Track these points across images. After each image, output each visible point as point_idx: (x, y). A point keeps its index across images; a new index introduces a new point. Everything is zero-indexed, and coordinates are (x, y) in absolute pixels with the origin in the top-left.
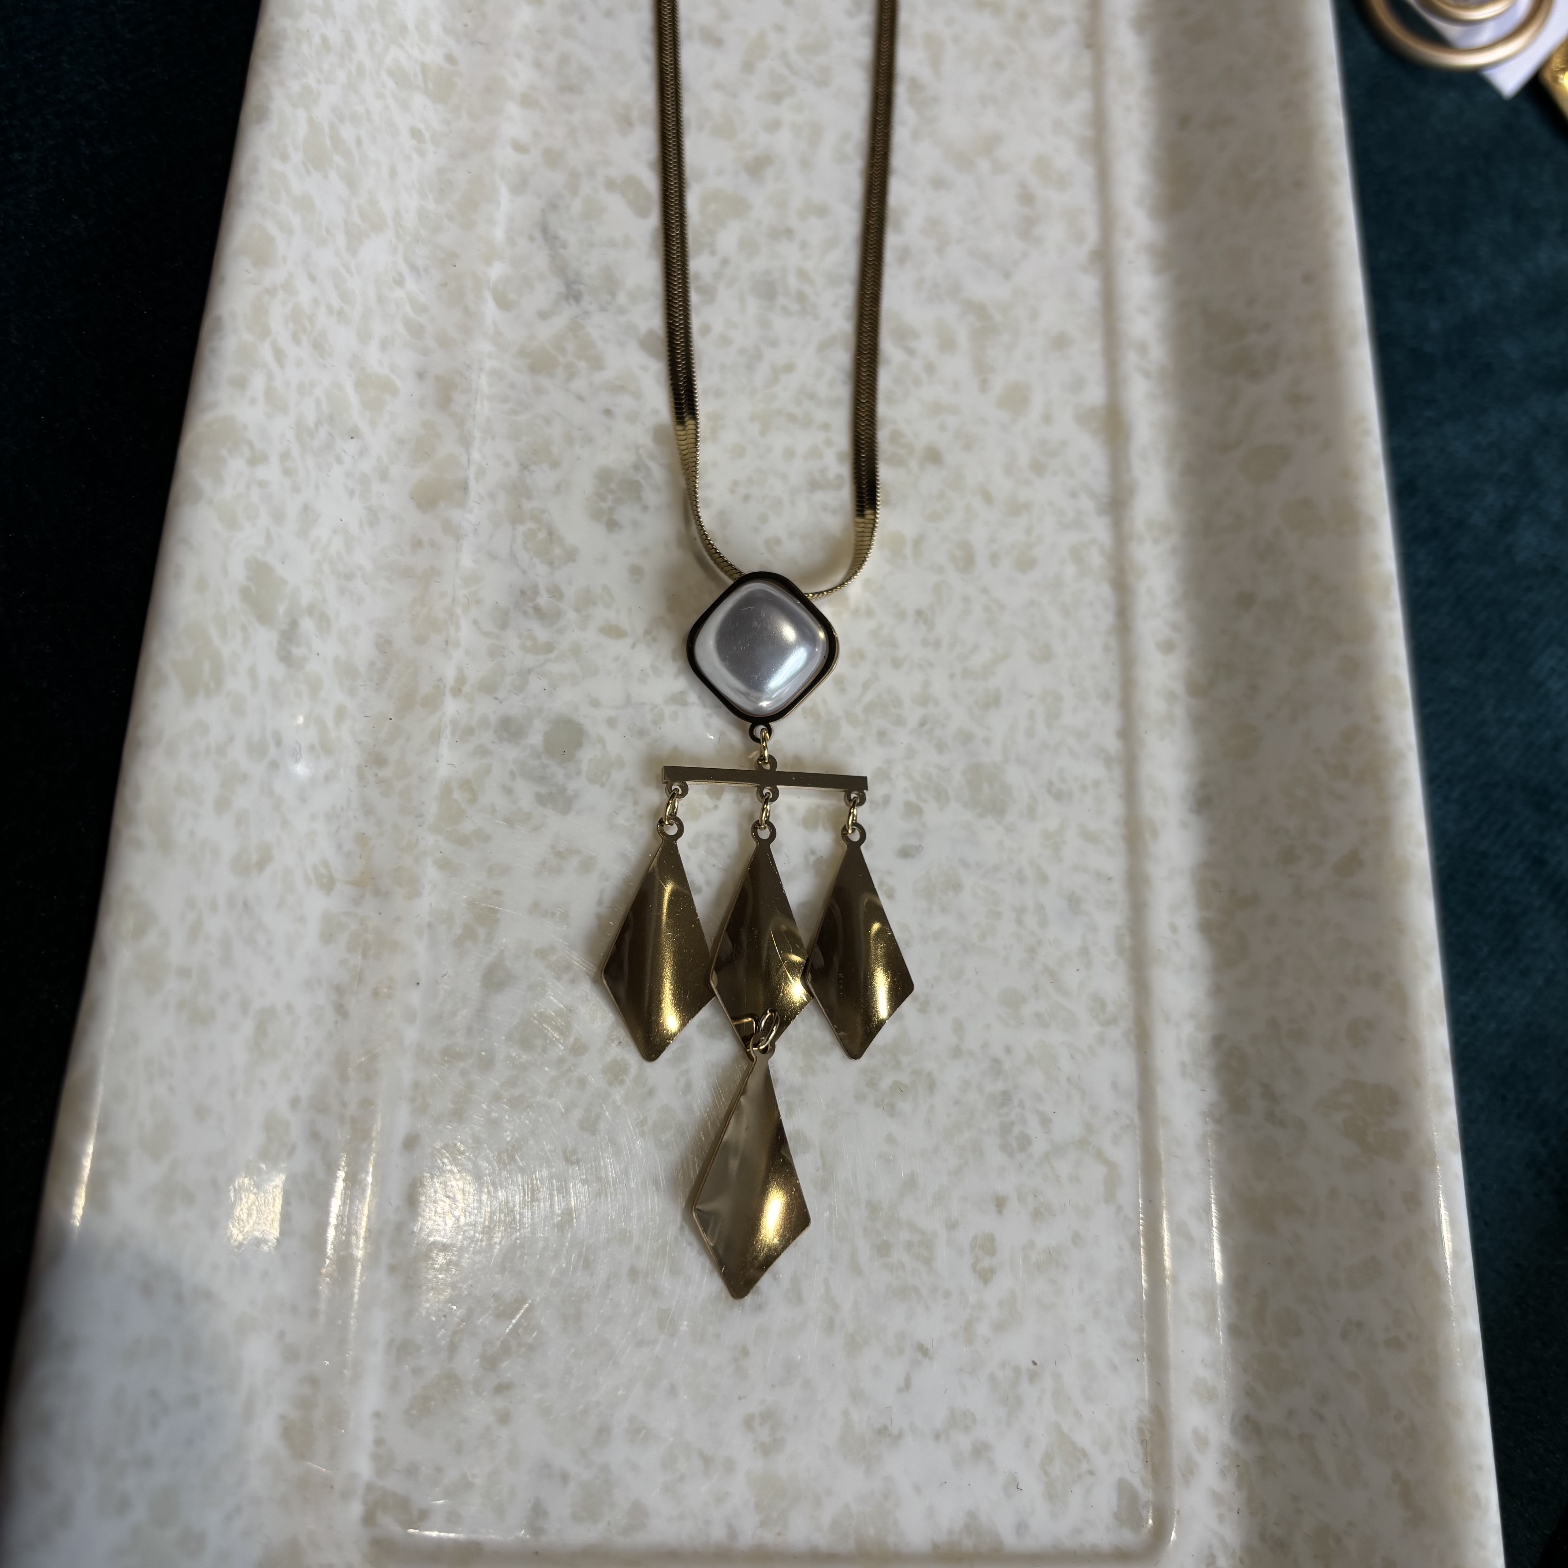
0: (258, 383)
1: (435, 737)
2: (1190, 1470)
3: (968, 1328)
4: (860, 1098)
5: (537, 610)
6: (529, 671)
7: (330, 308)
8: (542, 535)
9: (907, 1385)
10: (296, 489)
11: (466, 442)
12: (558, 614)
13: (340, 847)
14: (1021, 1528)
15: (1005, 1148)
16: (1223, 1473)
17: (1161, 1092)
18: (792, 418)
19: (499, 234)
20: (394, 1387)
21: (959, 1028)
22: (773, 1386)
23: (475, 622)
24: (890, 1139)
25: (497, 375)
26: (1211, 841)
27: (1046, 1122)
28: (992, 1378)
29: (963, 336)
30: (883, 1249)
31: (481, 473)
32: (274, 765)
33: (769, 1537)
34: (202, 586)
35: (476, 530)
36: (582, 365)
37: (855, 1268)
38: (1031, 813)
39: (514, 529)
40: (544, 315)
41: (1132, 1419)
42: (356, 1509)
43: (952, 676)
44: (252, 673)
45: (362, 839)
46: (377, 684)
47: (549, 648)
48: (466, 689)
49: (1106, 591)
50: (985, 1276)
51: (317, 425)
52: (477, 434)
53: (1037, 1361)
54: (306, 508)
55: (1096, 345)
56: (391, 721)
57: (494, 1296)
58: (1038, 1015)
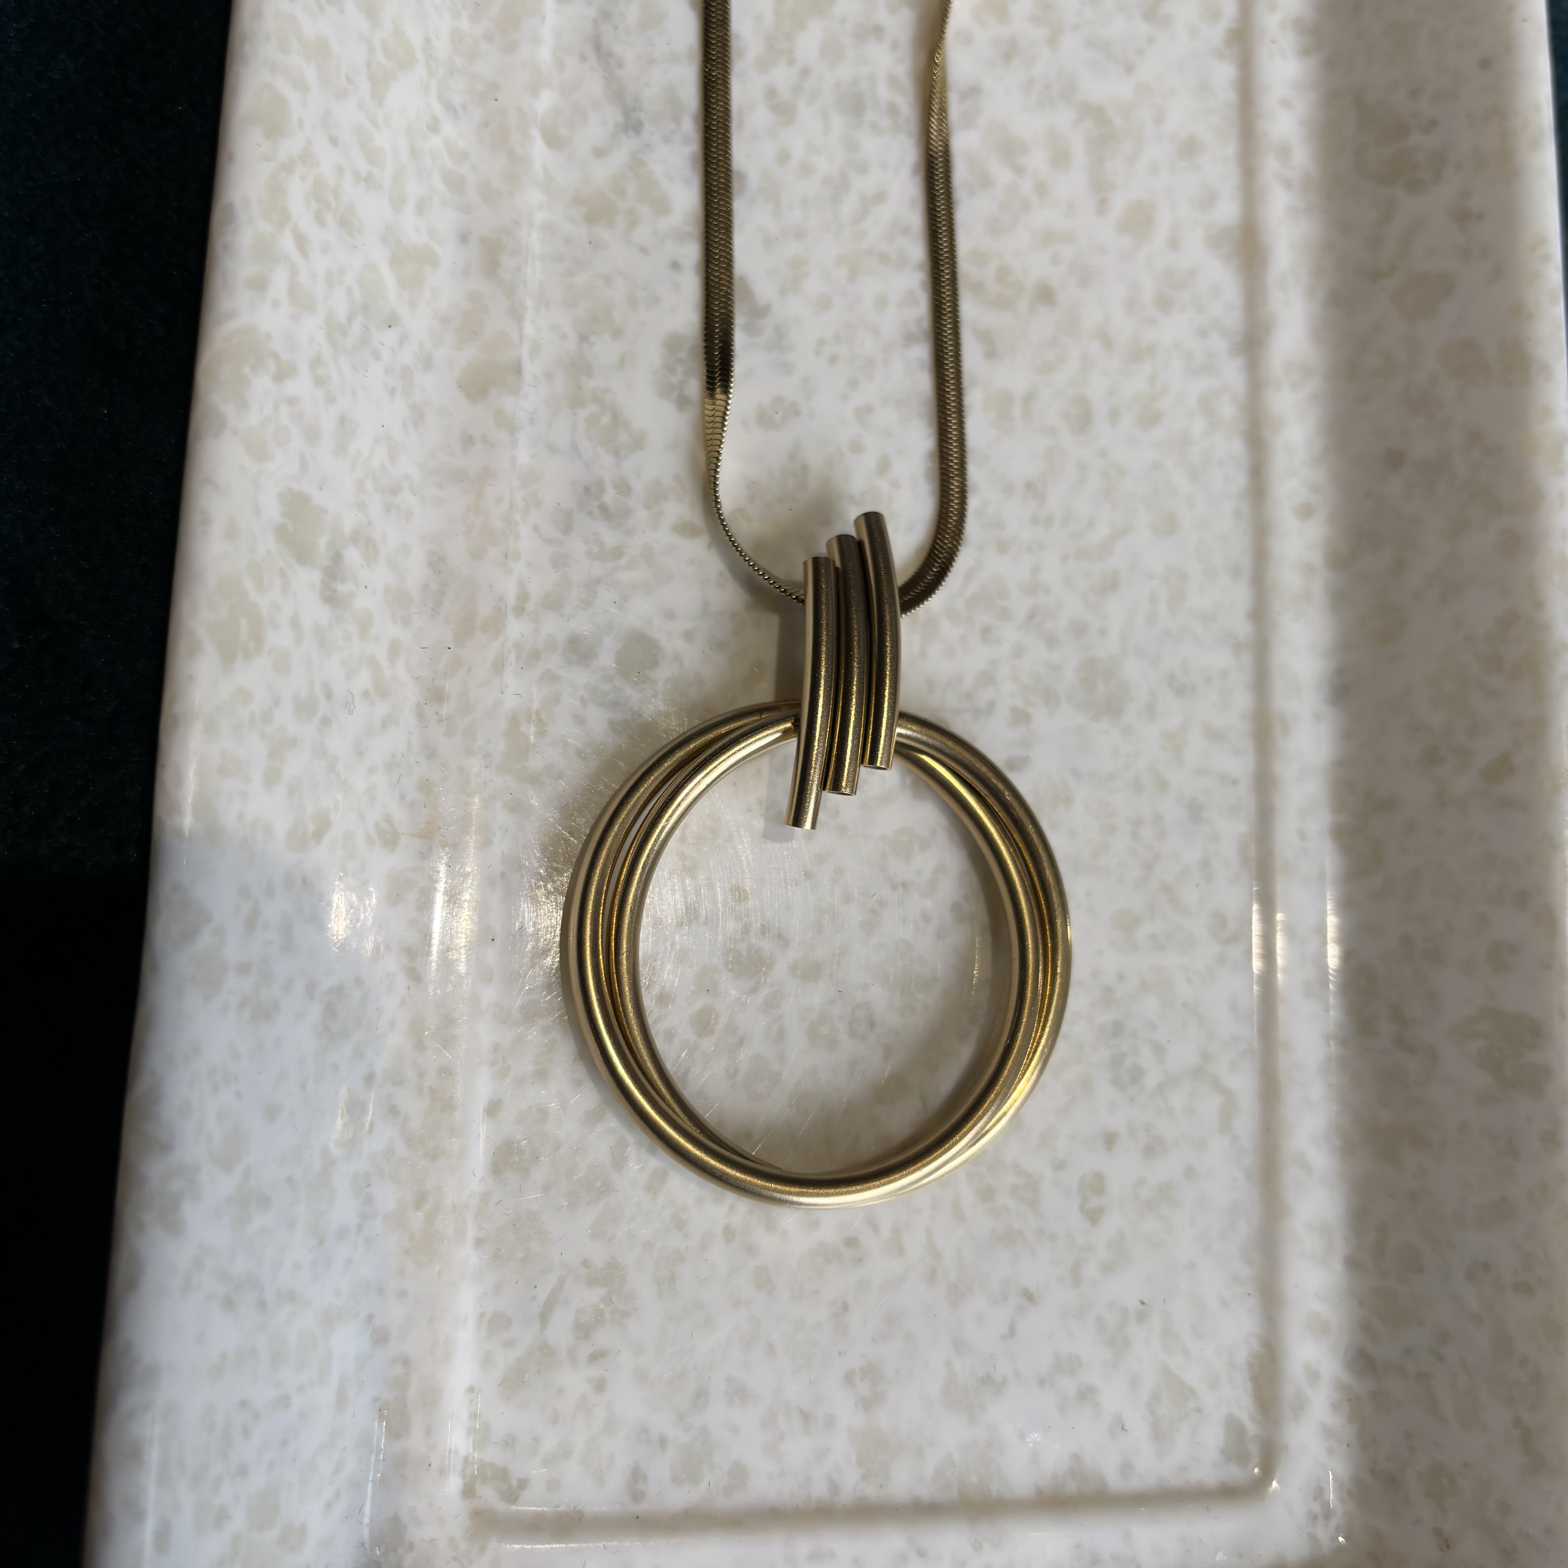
0: (279, 280)
1: (499, 666)
2: (1301, 1405)
3: (1076, 1270)
5: (603, 508)
6: (598, 582)
7: (356, 175)
8: (606, 420)
9: (1012, 1331)
10: (331, 399)
11: (516, 314)
12: (627, 513)
13: (402, 797)
14: (1126, 1468)
15: (1116, 1082)
16: (1335, 1407)
17: (1282, 1012)
18: (884, 258)
19: (545, 54)
20: (487, 1361)
22: (873, 1340)
23: (536, 528)
25: (549, 230)
27: (1159, 1051)
28: (1099, 1320)
29: (1078, 147)
30: (987, 1194)
31: (536, 350)
32: (326, 722)
33: (871, 1491)
34: (232, 532)
36: (645, 210)
37: (959, 1215)
38: (1151, 712)
39: (575, 414)
40: (600, 153)
41: (1242, 1355)
42: (454, 1484)
43: (1065, 558)
44: (295, 622)
45: (425, 786)
46: (433, 610)
47: (618, 553)
48: (530, 606)
49: (1237, 447)
50: (1094, 1216)
51: (350, 318)
52: (530, 303)
53: (1145, 1301)
54: (343, 420)
55: (1231, 149)
56: (449, 650)
57: (586, 1263)
58: (1153, 938)
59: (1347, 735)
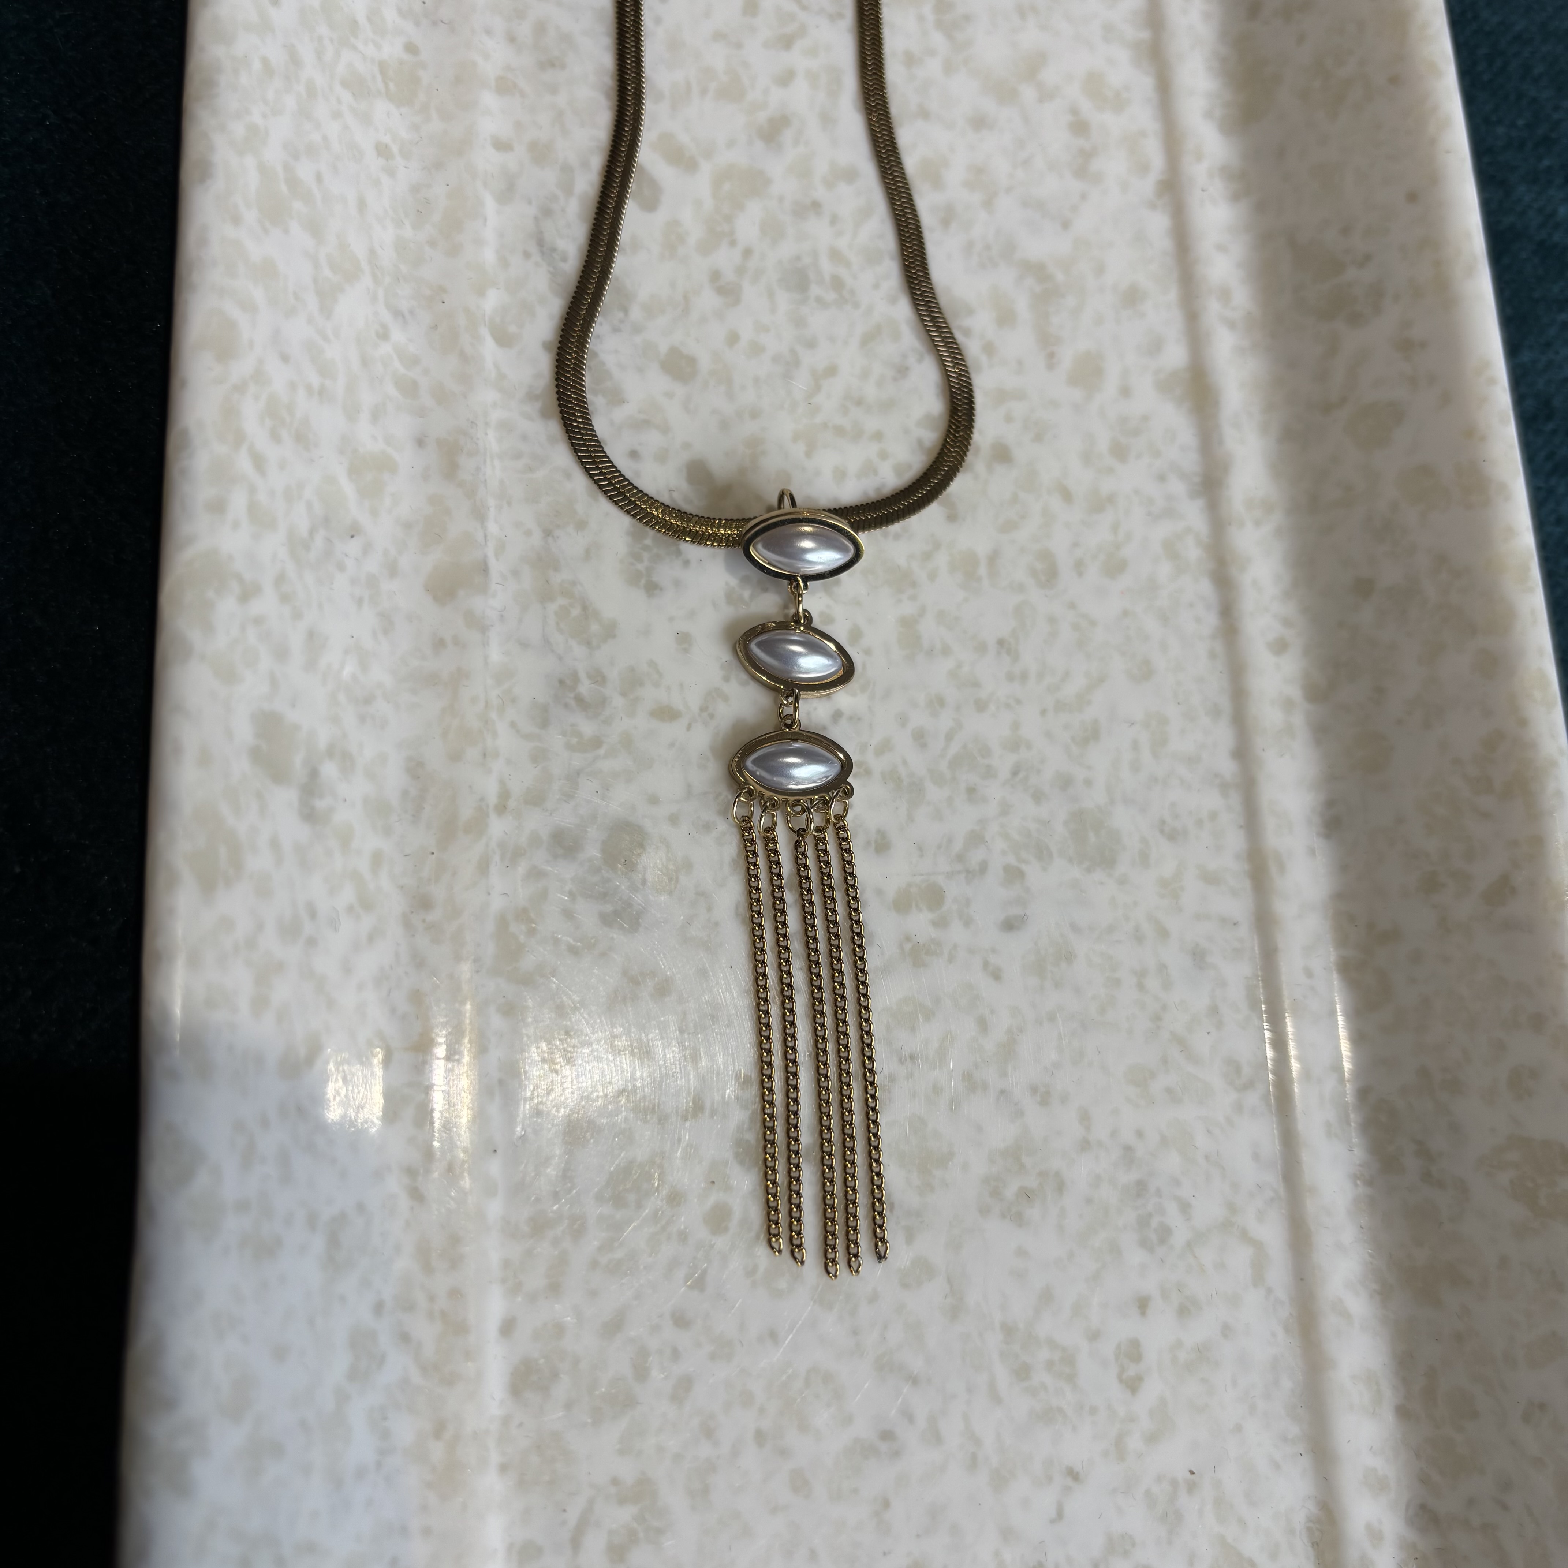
0: (238, 502)
1: (483, 868)
3: (1119, 1444)
4: (984, 1211)
5: (580, 700)
6: (579, 773)
7: (309, 389)
8: (576, 612)
9: (1060, 1515)
10: (297, 615)
11: (479, 514)
12: (603, 701)
13: (393, 1011)
15: (1143, 1243)
17: (1305, 1157)
18: (840, 431)
19: (489, 256)
21: (1085, 1117)
22: (918, 1535)
23: (513, 725)
24: (1021, 1252)
25: (505, 427)
27: (1185, 1208)
28: (1148, 1493)
29: (1022, 305)
30: (1022, 1373)
31: (501, 548)
32: (312, 942)
34: (205, 759)
35: (502, 616)
36: (599, 400)
37: (996, 1398)
38: (1144, 859)
39: (545, 608)
40: (550, 347)
41: (1300, 1519)
43: (1043, 712)
44: (275, 844)
45: (416, 997)
46: (413, 816)
47: (597, 742)
48: (512, 804)
49: (1206, 587)
50: (1133, 1385)
51: (312, 532)
52: (492, 502)
53: (1195, 1471)
54: (311, 635)
55: (1173, 295)
56: (434, 855)
57: (615, 1481)
58: (1169, 1090)
59: (1343, 868)
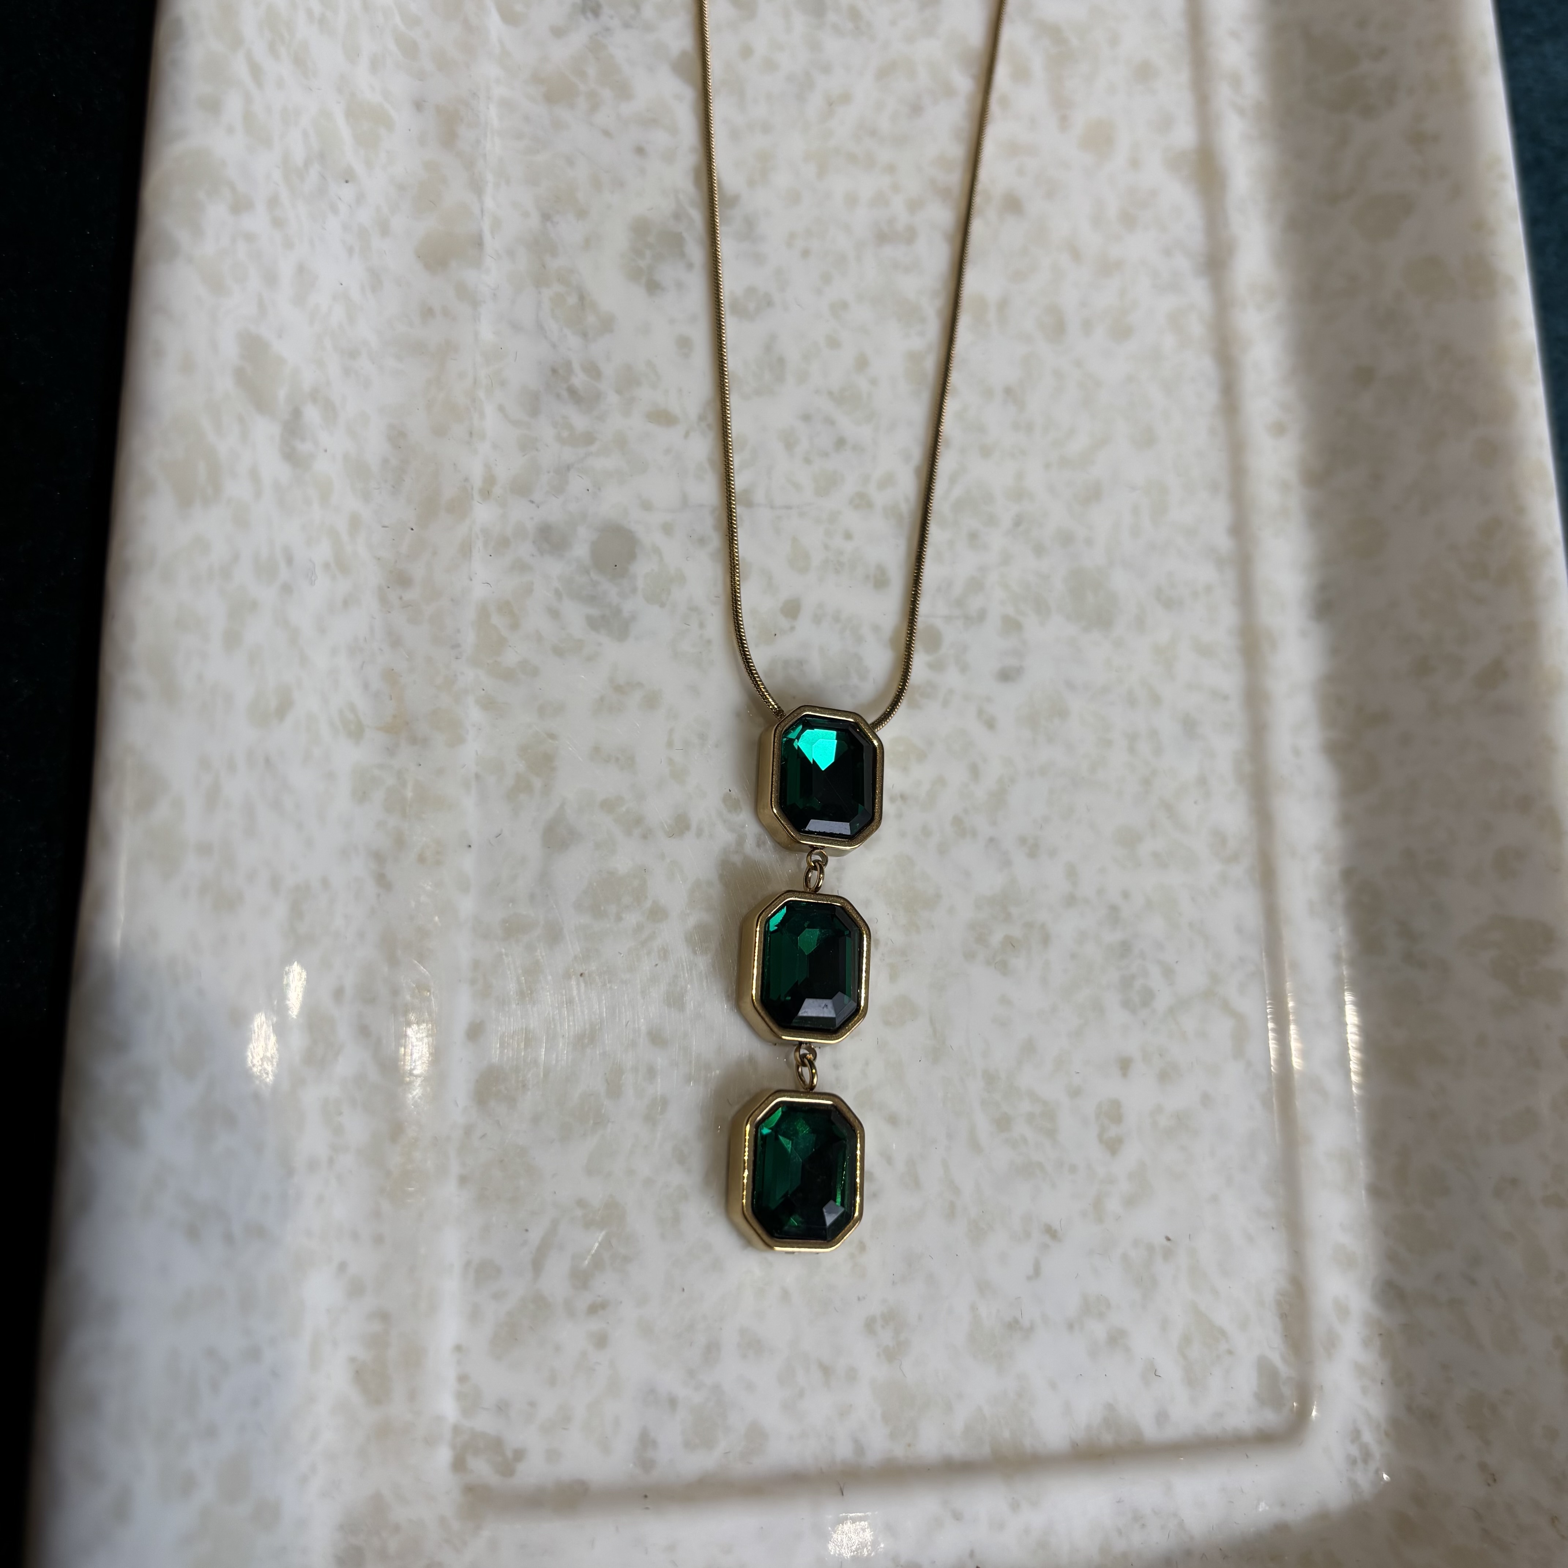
0: (233, 105)
1: (466, 550)
2: (1332, 1343)
3: (1098, 1204)
4: (970, 956)
5: (573, 392)
6: (569, 468)
7: (310, 14)
8: (572, 300)
9: (1037, 1272)
10: (289, 245)
11: (477, 187)
12: (597, 397)
13: (366, 686)
14: (1162, 1417)
15: (1126, 1004)
16: (1366, 1343)
17: (1287, 934)
18: (852, 158)
20: (474, 1315)
21: (1072, 873)
22: (894, 1283)
23: (501, 408)
24: (1005, 1001)
25: (507, 105)
26: (1334, 651)
27: (1168, 972)
28: (1125, 1257)
29: (1037, 64)
30: (1003, 1123)
31: (497, 224)
32: (287, 589)
33: (899, 1451)
34: (188, 366)
35: (495, 295)
36: (606, 94)
37: (975, 1146)
38: (1140, 624)
39: (539, 293)
40: (558, 32)
41: (1270, 1292)
42: (444, 1455)
43: (1047, 466)
44: (255, 476)
45: (390, 676)
46: (393, 487)
47: (589, 438)
48: (497, 490)
49: (1207, 364)
50: (1113, 1146)
51: (306, 164)
52: (490, 177)
53: (1171, 1237)
54: (301, 269)
55: (1184, 76)
56: (412, 531)
57: (581, 1203)
58: (1156, 855)
